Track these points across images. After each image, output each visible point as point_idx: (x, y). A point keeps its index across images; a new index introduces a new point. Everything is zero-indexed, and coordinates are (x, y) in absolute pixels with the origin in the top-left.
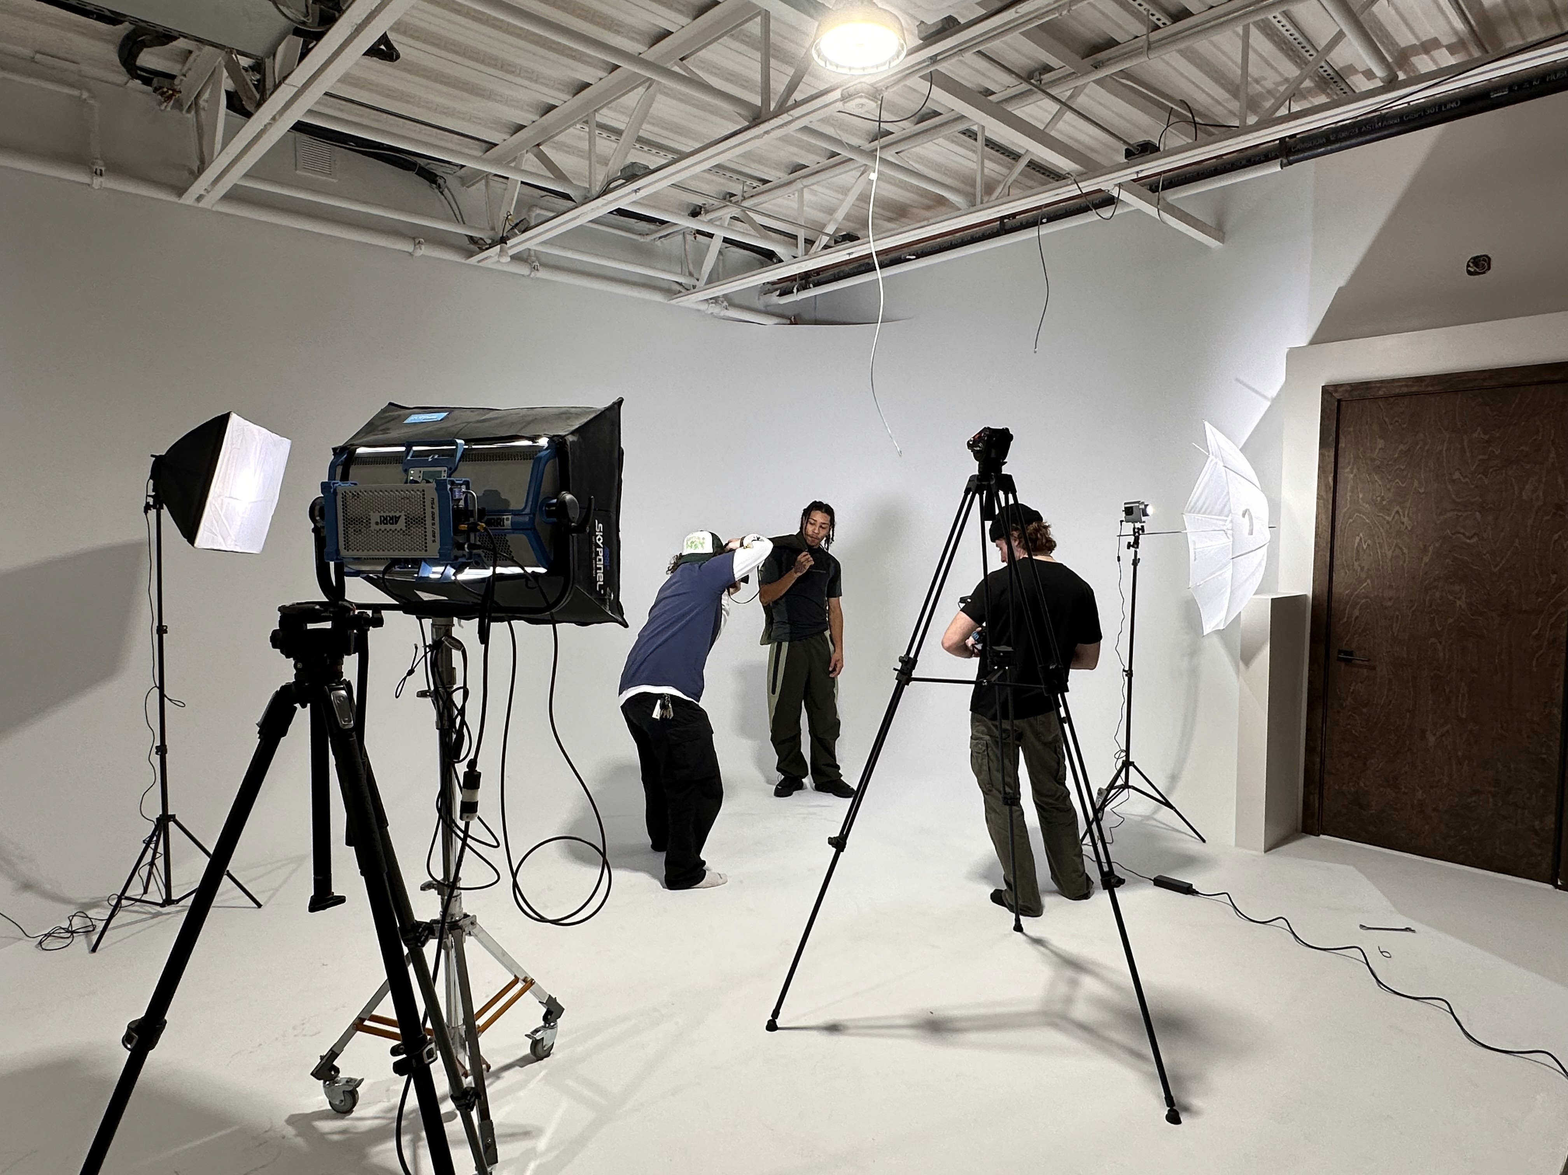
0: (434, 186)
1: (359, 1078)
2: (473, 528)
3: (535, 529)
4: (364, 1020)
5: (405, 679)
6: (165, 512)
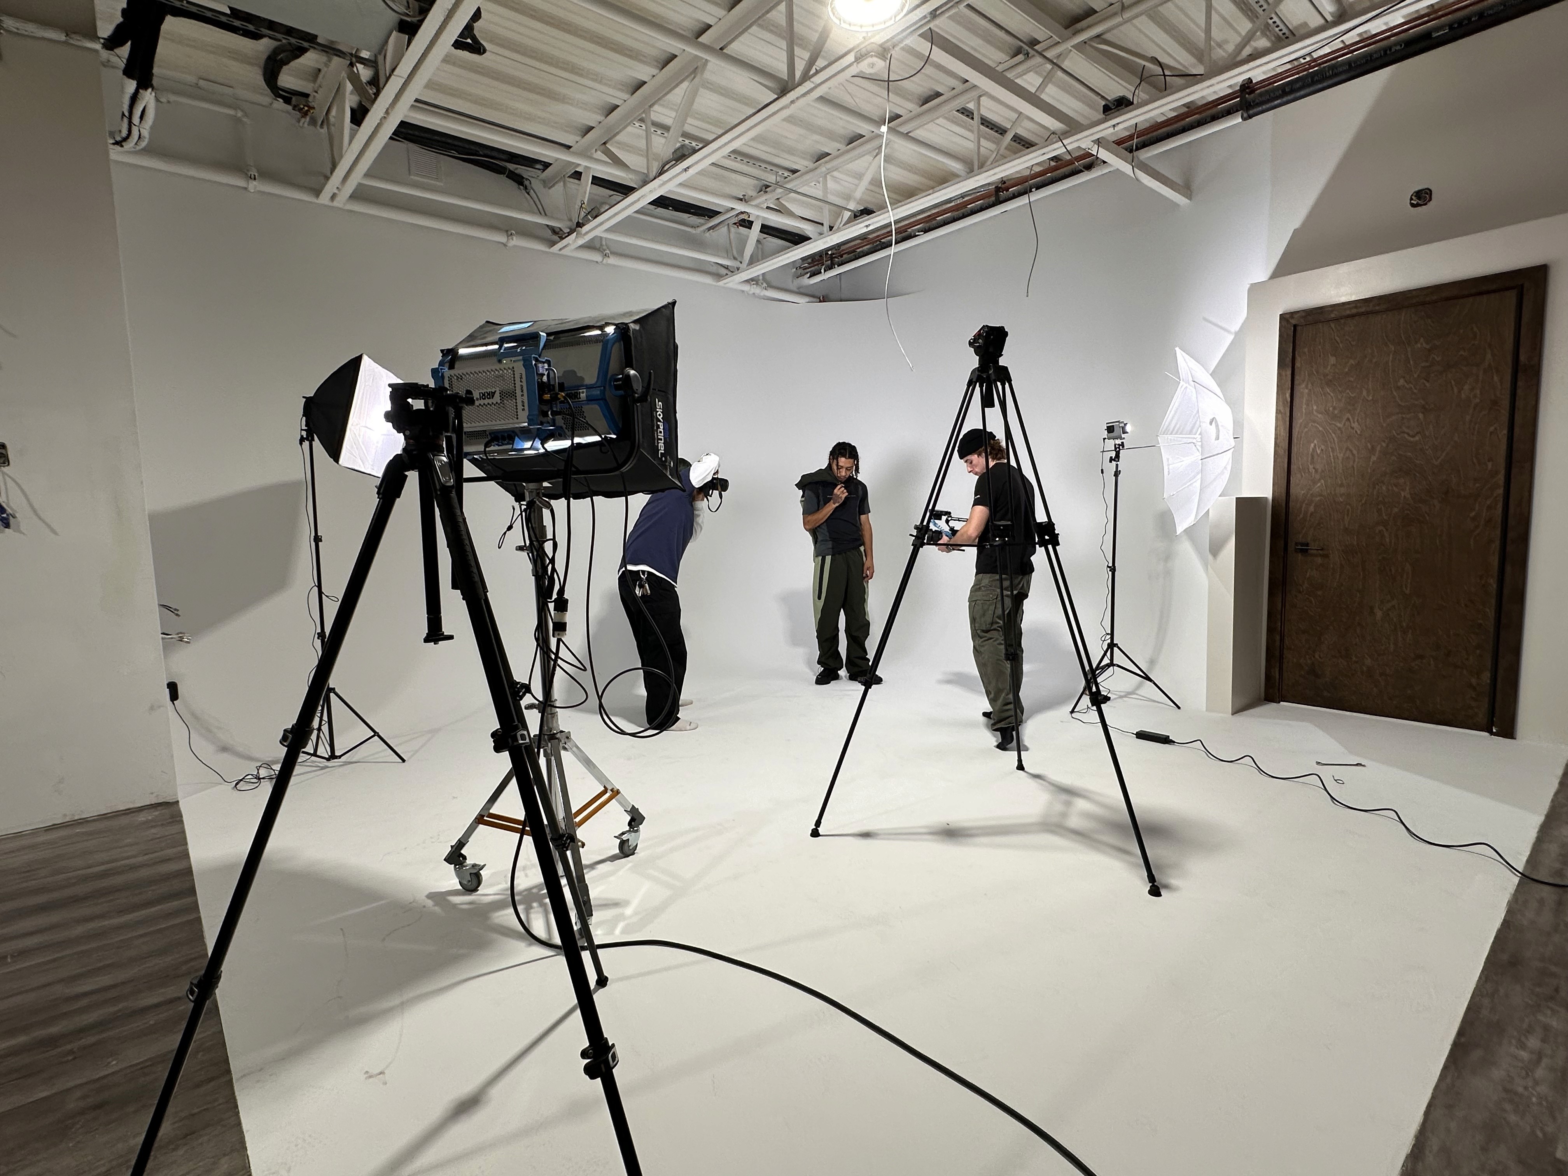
0: (521, 187)
1: (482, 864)
2: (555, 398)
3: (606, 400)
4: (484, 816)
5: (505, 533)
6: (317, 443)
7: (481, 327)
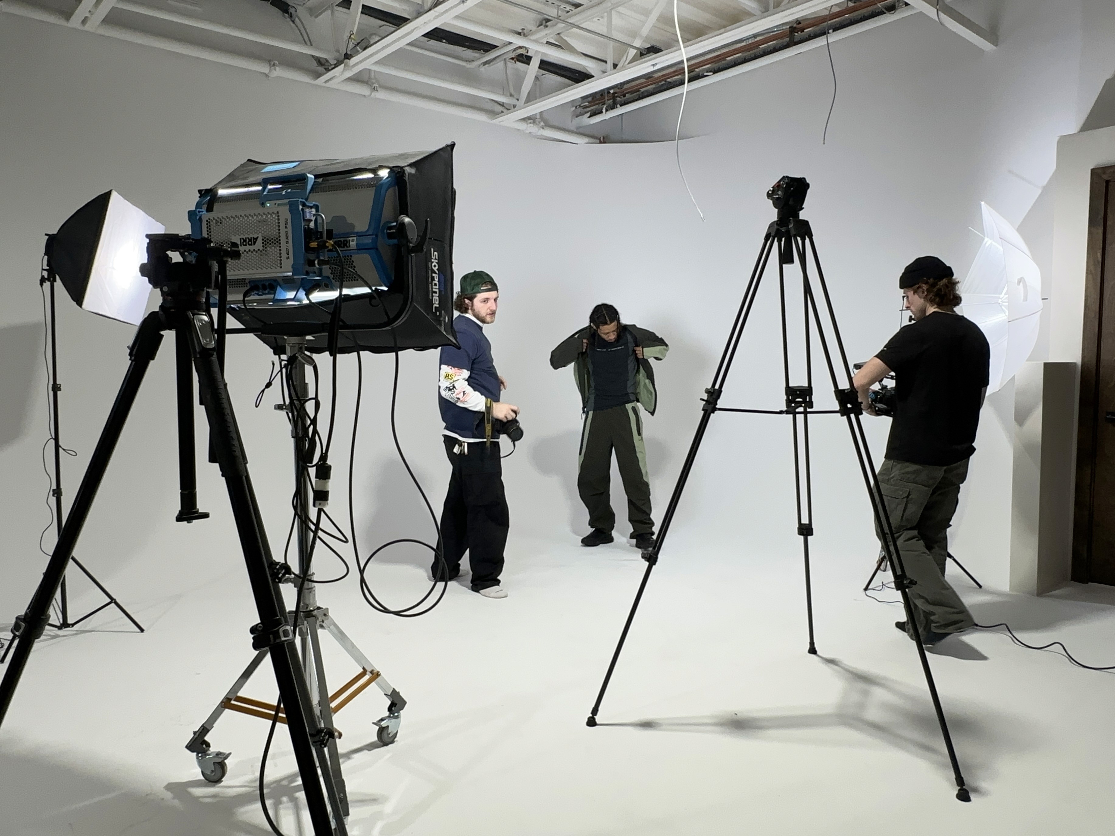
0: (286, 15)
1: (228, 753)
2: (322, 246)
3: (377, 249)
4: (230, 700)
5: (263, 391)
6: (59, 284)
7: (242, 166)
